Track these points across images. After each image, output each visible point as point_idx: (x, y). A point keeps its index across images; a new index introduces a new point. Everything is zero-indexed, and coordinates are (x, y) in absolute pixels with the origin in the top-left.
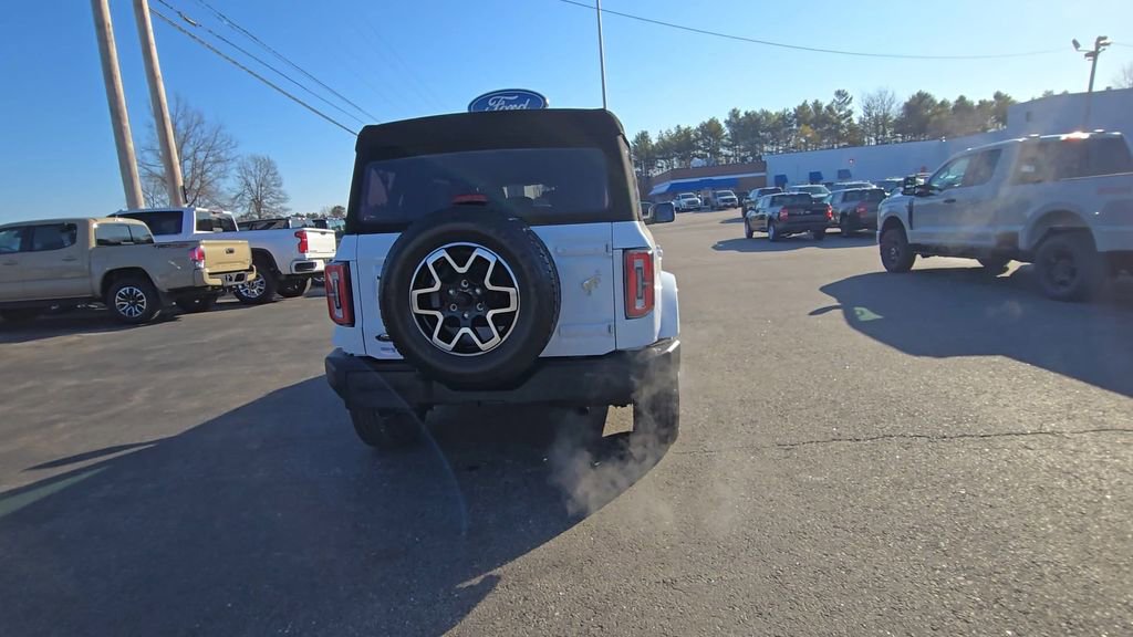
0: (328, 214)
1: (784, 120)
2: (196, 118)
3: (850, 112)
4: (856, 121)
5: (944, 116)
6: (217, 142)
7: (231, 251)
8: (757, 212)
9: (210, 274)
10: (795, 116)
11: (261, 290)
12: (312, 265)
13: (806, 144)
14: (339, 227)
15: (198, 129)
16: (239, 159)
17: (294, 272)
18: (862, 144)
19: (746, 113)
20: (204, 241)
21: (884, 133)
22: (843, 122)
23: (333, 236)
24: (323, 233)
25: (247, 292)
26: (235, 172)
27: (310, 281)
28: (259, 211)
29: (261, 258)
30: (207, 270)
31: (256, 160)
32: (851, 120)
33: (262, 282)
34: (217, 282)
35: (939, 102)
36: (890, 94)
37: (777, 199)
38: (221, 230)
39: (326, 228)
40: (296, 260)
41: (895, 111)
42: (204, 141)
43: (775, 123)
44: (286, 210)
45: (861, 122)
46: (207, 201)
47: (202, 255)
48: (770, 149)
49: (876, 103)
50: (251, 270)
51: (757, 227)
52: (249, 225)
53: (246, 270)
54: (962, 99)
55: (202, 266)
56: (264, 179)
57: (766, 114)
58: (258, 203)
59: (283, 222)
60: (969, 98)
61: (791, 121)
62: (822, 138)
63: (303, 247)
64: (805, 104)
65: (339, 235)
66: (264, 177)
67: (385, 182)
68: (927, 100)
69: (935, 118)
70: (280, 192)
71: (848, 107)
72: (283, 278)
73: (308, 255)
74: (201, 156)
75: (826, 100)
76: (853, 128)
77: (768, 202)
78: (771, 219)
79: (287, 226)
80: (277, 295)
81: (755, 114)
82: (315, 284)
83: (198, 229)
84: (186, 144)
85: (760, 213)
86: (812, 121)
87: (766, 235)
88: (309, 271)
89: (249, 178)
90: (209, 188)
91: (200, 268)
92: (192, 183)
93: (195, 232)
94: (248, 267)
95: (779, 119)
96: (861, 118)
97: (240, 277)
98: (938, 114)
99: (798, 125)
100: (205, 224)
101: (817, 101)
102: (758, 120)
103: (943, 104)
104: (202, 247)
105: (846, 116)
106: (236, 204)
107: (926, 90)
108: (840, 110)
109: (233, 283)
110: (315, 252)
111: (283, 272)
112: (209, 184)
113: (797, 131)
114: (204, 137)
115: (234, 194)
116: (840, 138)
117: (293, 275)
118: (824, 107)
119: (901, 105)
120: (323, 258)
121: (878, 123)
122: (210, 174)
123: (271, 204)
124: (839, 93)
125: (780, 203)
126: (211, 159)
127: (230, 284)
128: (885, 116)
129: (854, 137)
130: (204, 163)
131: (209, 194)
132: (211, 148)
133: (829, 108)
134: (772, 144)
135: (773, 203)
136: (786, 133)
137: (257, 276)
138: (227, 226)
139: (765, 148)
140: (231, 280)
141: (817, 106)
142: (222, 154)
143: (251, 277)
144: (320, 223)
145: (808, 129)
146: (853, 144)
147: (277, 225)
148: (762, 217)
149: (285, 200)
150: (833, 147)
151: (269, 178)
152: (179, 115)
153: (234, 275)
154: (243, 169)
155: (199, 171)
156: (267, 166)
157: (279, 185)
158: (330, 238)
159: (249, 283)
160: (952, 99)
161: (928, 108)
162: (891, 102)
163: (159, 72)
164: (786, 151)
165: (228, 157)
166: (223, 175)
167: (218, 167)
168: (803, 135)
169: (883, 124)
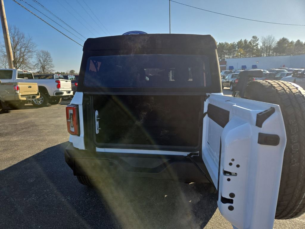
0: (69, 73)
1: (233, 46)
2: (21, 36)
3: (257, 44)
4: (259, 48)
5: (292, 47)
6: (29, 45)
7: (30, 87)
8: (226, 80)
9: (21, 95)
10: (237, 45)
11: (42, 102)
12: (62, 93)
13: (240, 55)
14: (73, 78)
15: (22, 40)
16: (37, 51)
17: (55, 96)
18: (261, 56)
19: (219, 43)
20: (19, 83)
21: (269, 52)
22: (255, 48)
23: (70, 82)
24: (66, 81)
25: (36, 102)
26: (35, 56)
27: (61, 99)
28: (44, 71)
29: (42, 90)
30: (20, 94)
31: (43, 52)
32: (258, 47)
33: (42, 99)
34: (24, 99)
35: (290, 42)
36: (272, 38)
37: (234, 75)
38: (27, 78)
39: (68, 79)
40: (56, 91)
41: (274, 45)
42: (25, 44)
43: (229, 47)
44: (53, 71)
45: (261, 48)
46: (25, 66)
47: (18, 88)
48: (227, 57)
49: (267, 41)
50: (38, 94)
51: (225, 85)
52: (39, 76)
53: (36, 94)
54: (299, 41)
55: (18, 93)
56: (46, 59)
57: (227, 44)
58: (43, 68)
59: (52, 76)
60: (301, 41)
61: (236, 47)
62: (246, 54)
63: (59, 86)
64: (241, 41)
65: (72, 82)
66: (45, 59)
67: (96, 66)
68: (286, 41)
69: (289, 47)
70: (52, 64)
71: (257, 42)
72: (51, 98)
73: (60, 89)
74: (23, 49)
75: (249, 39)
76: (257, 50)
77: (230, 76)
78: (231, 83)
79: (53, 78)
80: (48, 104)
81: (223, 44)
82: (63, 100)
83: (18, 78)
84: (18, 45)
85: (227, 80)
86: (243, 47)
87: (229, 88)
88: (61, 95)
89: (40, 58)
90: (25, 61)
91: (17, 93)
92: (19, 59)
93: (17, 78)
94: (37, 93)
95: (231, 46)
96: (261, 47)
97: (34, 97)
98: (290, 46)
99: (238, 48)
100: (21, 76)
101: (245, 40)
102: (224, 46)
103: (292, 42)
104: (18, 85)
105: (256, 46)
106: (35, 68)
107: (286, 37)
108: (254, 43)
109: (31, 99)
110: (64, 88)
111: (51, 95)
112: (26, 60)
113: (237, 50)
114: (24, 43)
115: (34, 64)
116: (253, 54)
117: (54, 97)
118: (248, 41)
119: (276, 43)
120: (66, 91)
121: (267, 49)
122: (26, 56)
123: (48, 68)
124: (254, 37)
125: (235, 77)
126: (27, 51)
127: (29, 99)
128: (270, 46)
129: (258, 53)
130: (24, 52)
131: (25, 64)
132: (26, 47)
133: (250, 42)
134: (228, 55)
135: (232, 77)
136: (234, 51)
137: (40, 96)
138: (30, 77)
139: (226, 56)
140: (30, 98)
141: (245, 41)
142: (31, 49)
143: (38, 97)
144: (66, 77)
145: (242, 50)
146: (258, 56)
147: (49, 77)
148: (228, 82)
149: (53, 67)
150: (250, 57)
151: (48, 59)
152: (15, 34)
153: (31, 96)
154: (38, 55)
155: (22, 55)
156: (47, 54)
157: (51, 62)
158: (69, 83)
159: (38, 99)
160: (295, 41)
161: (286, 43)
162: (273, 41)
163: (5, 17)
164: (233, 57)
165: (33, 50)
166: (31, 57)
167: (29, 54)
168: (240, 52)
169: (269, 49)
